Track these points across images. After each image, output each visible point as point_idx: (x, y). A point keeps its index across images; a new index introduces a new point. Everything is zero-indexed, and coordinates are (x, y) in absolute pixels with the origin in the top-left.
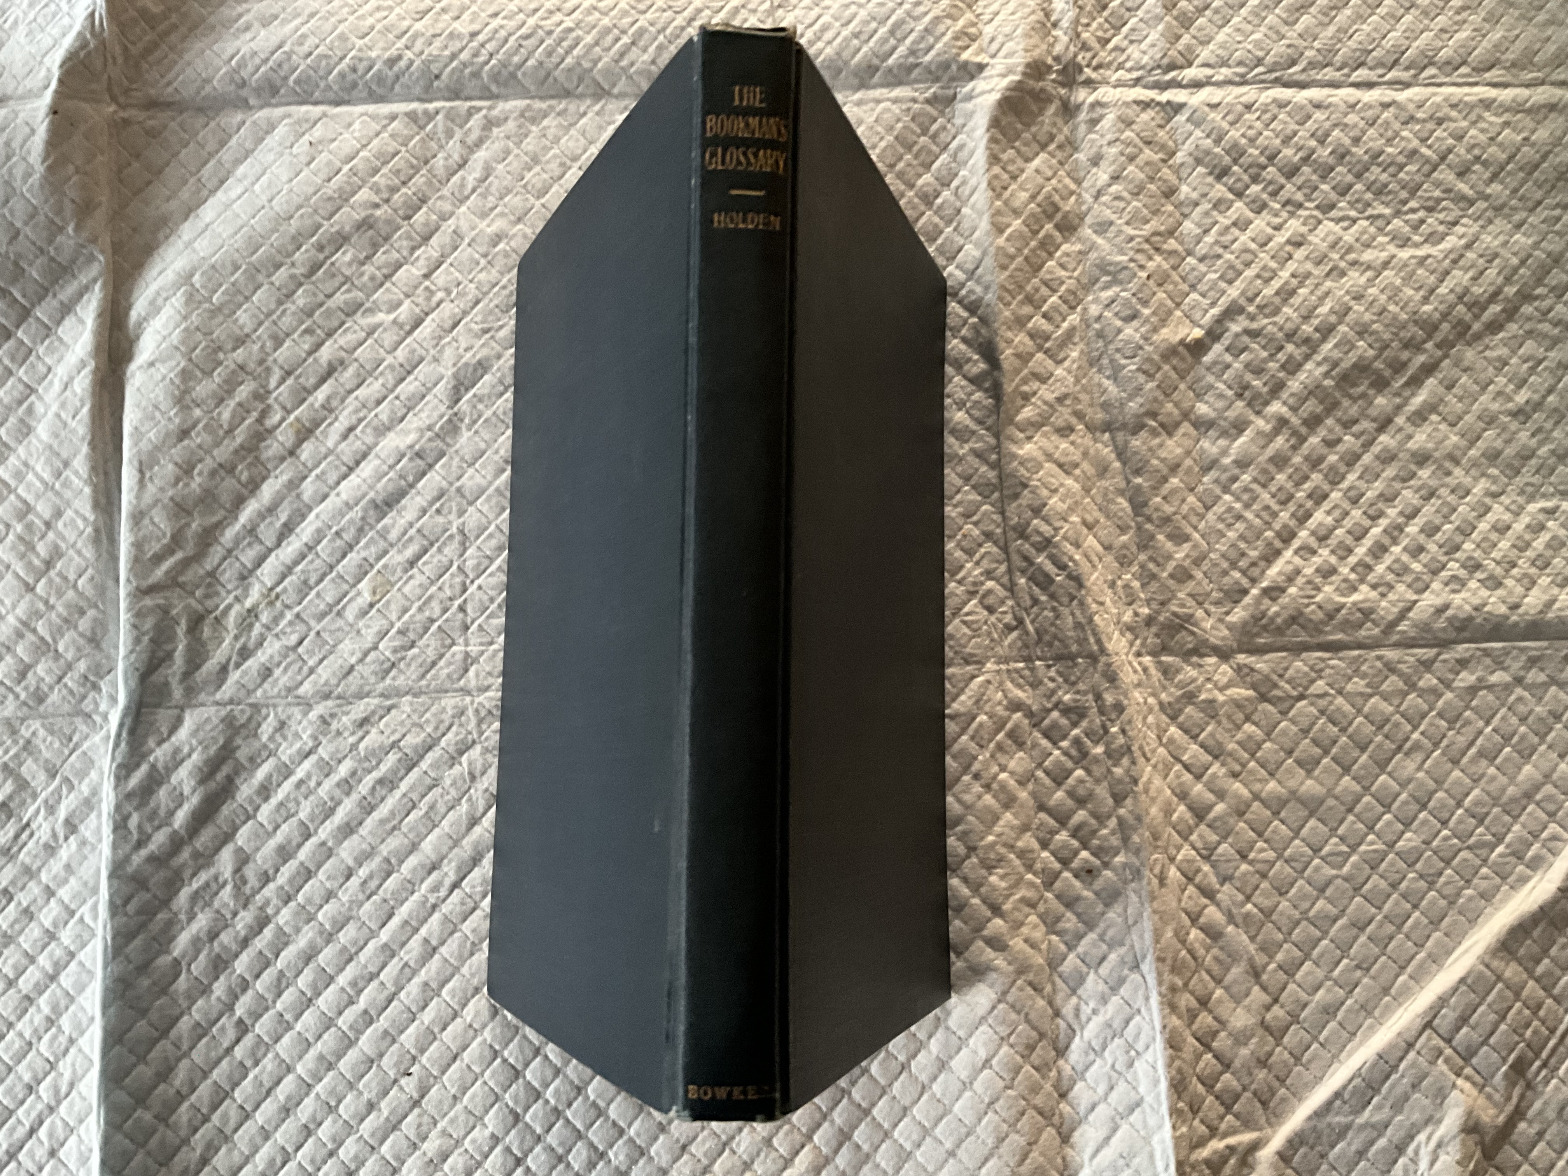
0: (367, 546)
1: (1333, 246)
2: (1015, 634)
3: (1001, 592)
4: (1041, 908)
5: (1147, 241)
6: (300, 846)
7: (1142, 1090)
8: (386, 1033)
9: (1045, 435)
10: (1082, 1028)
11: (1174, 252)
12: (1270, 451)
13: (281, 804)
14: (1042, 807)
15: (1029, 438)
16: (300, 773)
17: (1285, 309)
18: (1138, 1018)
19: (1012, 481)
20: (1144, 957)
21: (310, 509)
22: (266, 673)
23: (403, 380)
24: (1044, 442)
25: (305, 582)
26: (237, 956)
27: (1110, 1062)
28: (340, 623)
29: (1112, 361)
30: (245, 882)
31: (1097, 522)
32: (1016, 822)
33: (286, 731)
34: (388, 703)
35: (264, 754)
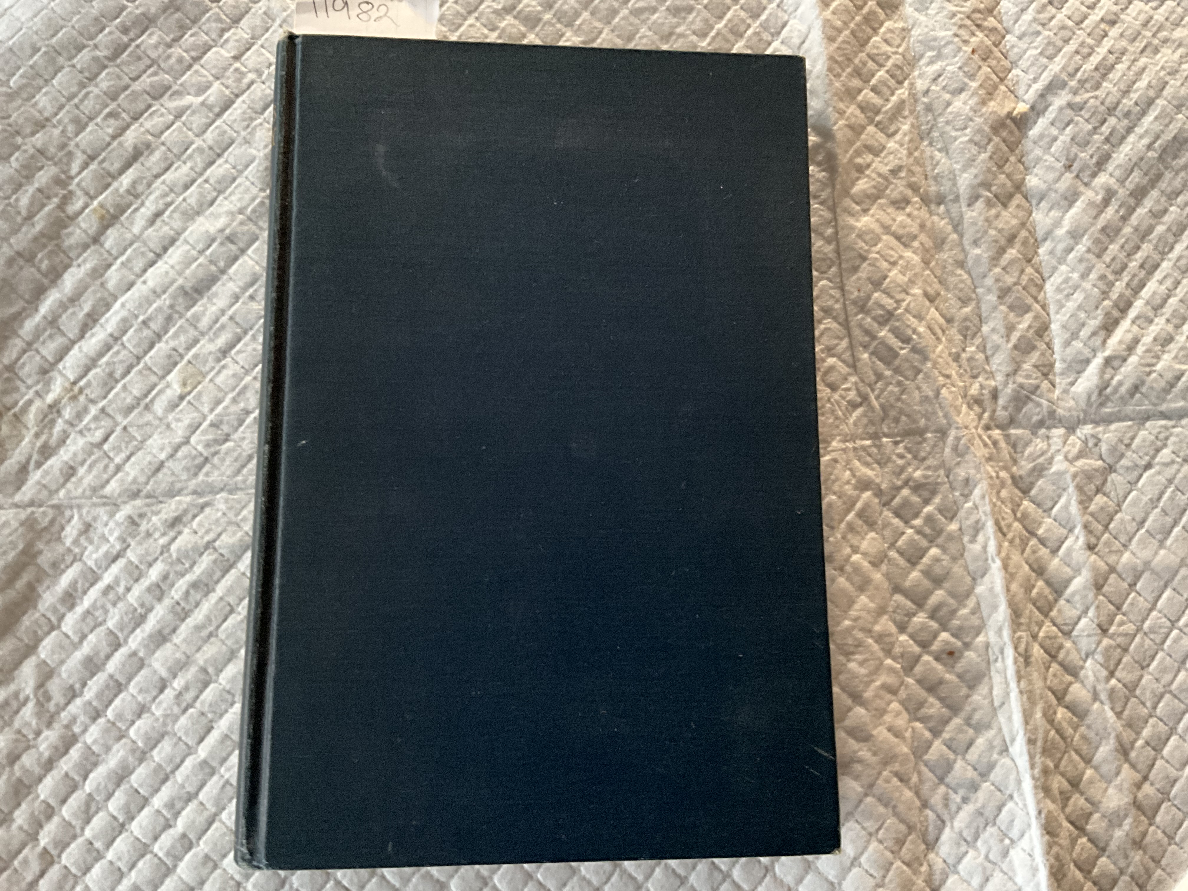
0: (176, 335)
1: (1145, 24)
2: (860, 411)
3: (844, 369)
4: (903, 694)
5: (968, 17)
6: (108, 657)
7: (1019, 880)
8: (207, 857)
9: (881, 207)
10: (952, 818)
11: (994, 30)
12: (1101, 223)
13: (88, 612)
14: (897, 589)
15: (865, 211)
16: (107, 578)
17: (1105, 84)
18: (1010, 805)
19: (852, 254)
20: (1013, 740)
21: (116, 298)
22: (70, 472)
23: (212, 163)
24: (881, 215)
25: (111, 375)
26: (40, 780)
27: (983, 852)
28: (148, 417)
29: (942, 134)
30: (49, 699)
31: (938, 294)
32: (872, 605)
33: (91, 534)
34: (201, 501)
35: (69, 559)
